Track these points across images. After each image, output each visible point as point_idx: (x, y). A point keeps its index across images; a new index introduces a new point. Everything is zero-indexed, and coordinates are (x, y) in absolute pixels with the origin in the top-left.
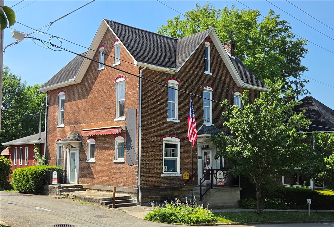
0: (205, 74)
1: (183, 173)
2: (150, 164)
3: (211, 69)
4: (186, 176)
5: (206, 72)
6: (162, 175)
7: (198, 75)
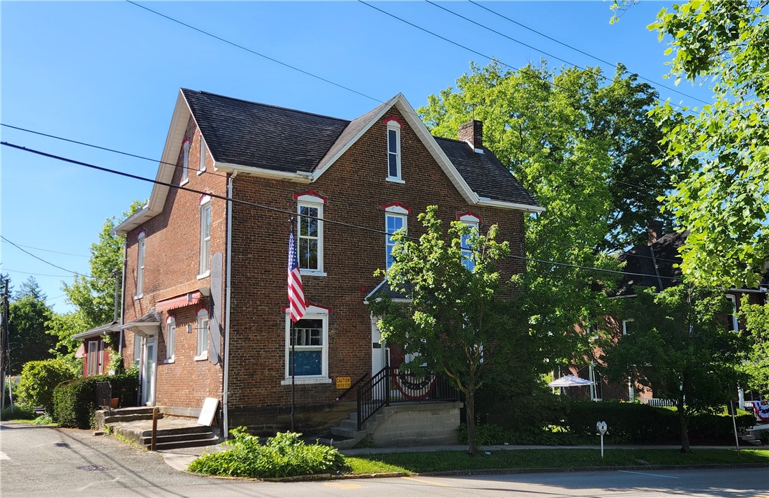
0: (389, 182)
1: (337, 377)
2: (252, 360)
3: (402, 172)
4: (344, 383)
5: (390, 179)
6: (283, 383)
7: (370, 184)
